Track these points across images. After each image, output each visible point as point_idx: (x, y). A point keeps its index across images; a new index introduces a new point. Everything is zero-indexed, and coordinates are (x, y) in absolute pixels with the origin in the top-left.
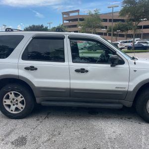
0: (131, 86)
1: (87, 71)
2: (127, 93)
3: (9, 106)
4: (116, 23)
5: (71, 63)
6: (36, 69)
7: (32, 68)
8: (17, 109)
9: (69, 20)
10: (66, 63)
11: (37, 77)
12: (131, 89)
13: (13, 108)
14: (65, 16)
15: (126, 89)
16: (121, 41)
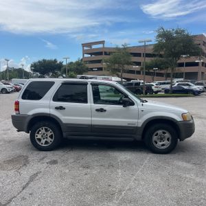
0: (139, 122)
1: (105, 111)
2: (137, 128)
3: (40, 140)
4: (153, 59)
5: (93, 104)
6: (64, 109)
7: (61, 108)
8: (46, 142)
9: (91, 54)
10: (88, 104)
11: (64, 115)
12: (140, 125)
13: (43, 141)
14: (85, 48)
15: (136, 125)
16: (157, 82)
